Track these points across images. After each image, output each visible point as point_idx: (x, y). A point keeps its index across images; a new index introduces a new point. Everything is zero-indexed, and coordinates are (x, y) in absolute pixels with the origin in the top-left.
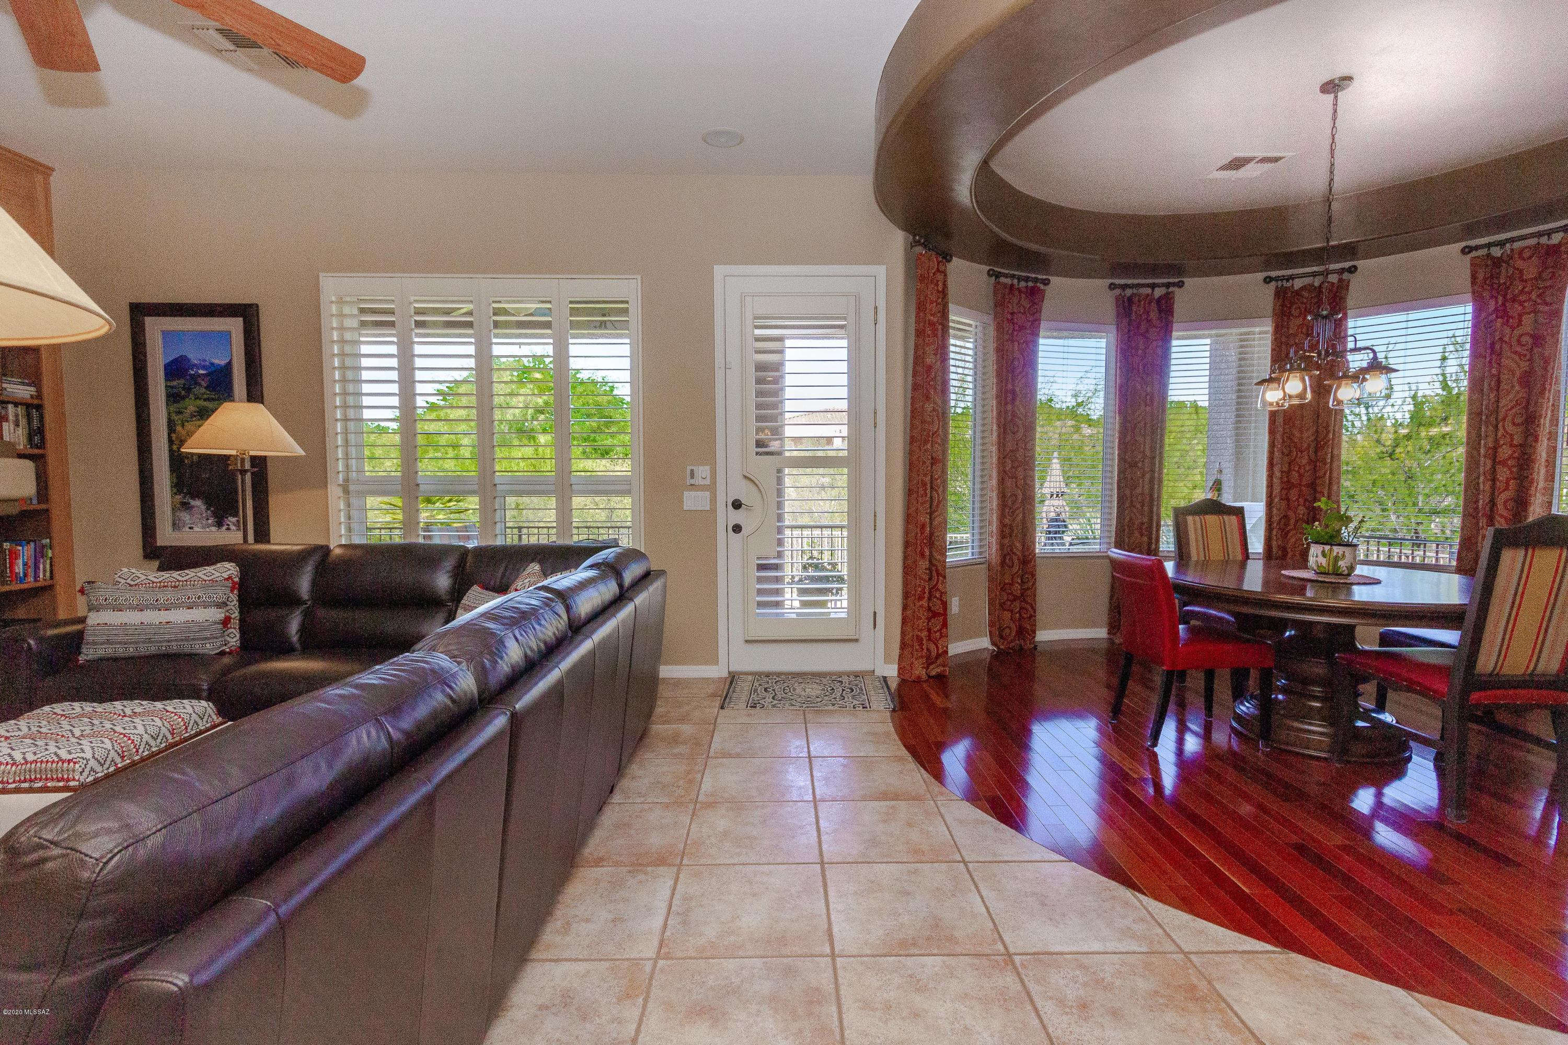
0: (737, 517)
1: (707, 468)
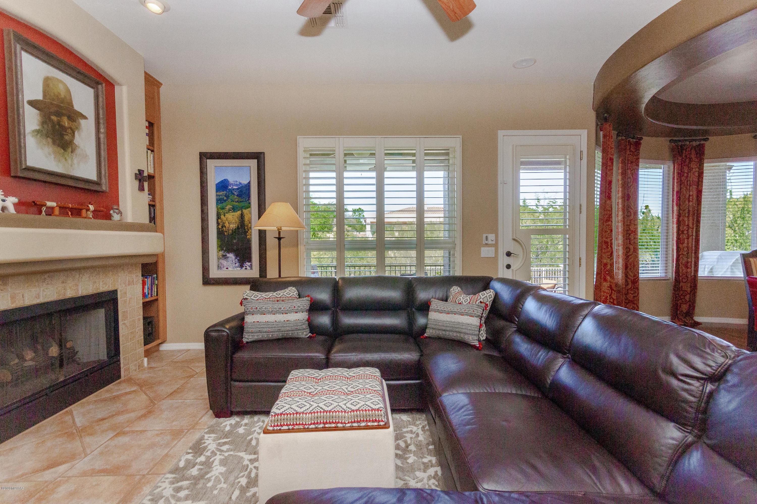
0: (508, 260)
1: (494, 235)
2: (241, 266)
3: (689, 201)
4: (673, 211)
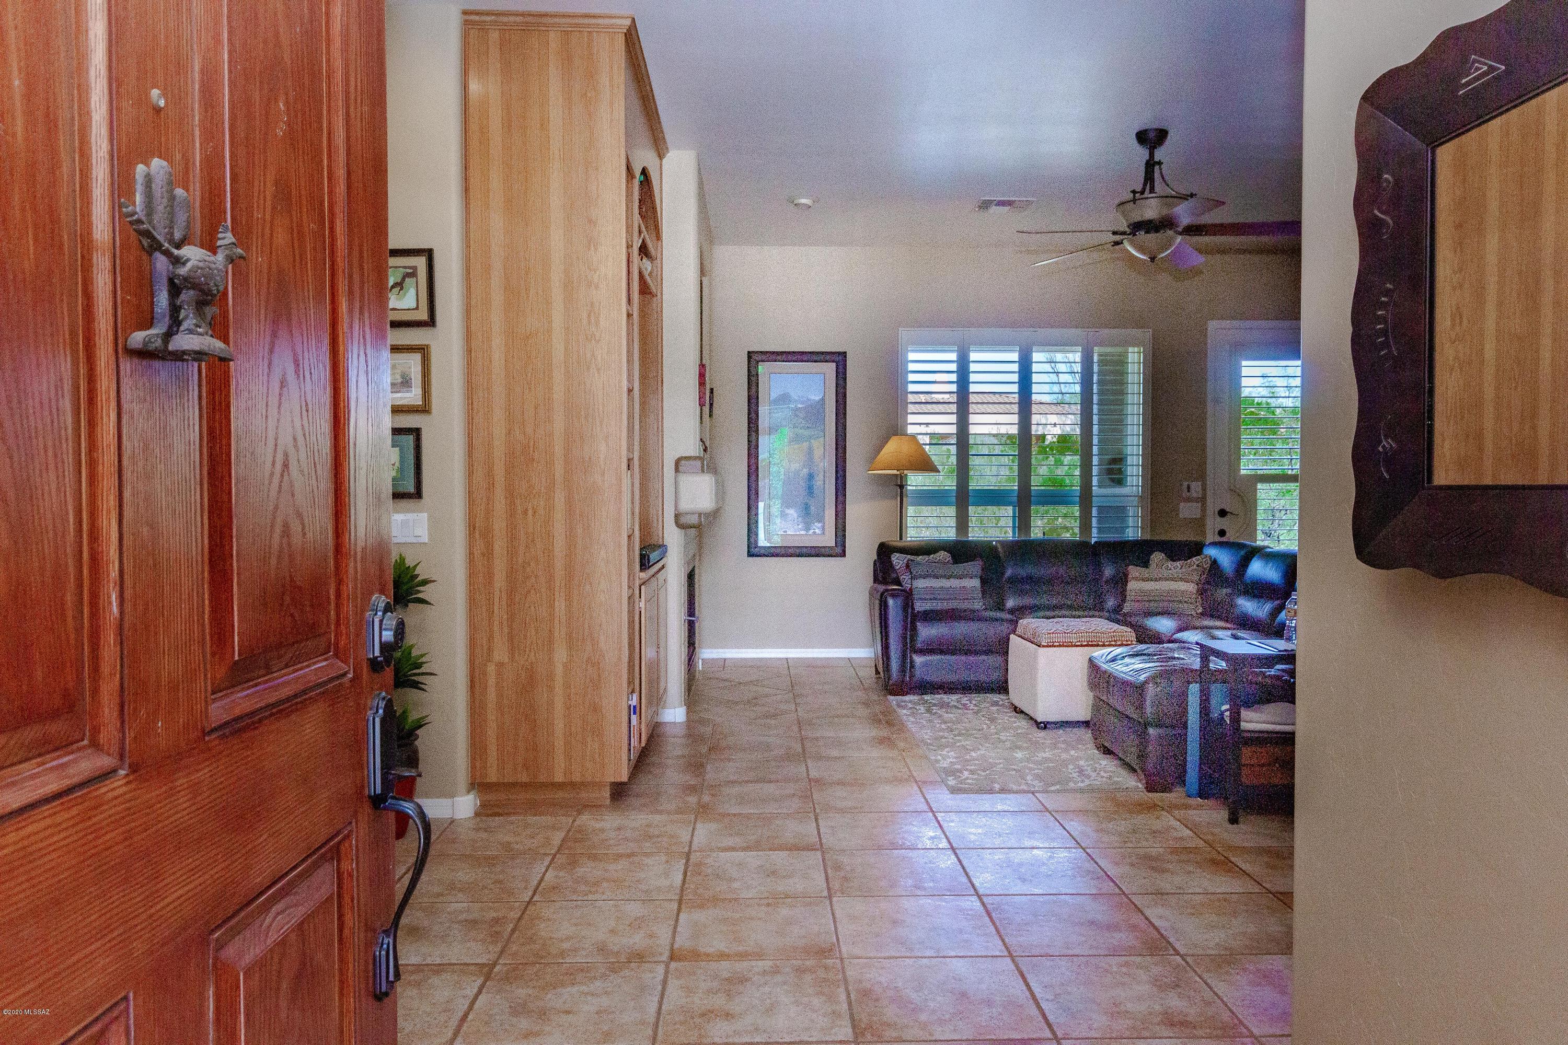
0: (1222, 523)
1: (1199, 483)
2: (808, 528)
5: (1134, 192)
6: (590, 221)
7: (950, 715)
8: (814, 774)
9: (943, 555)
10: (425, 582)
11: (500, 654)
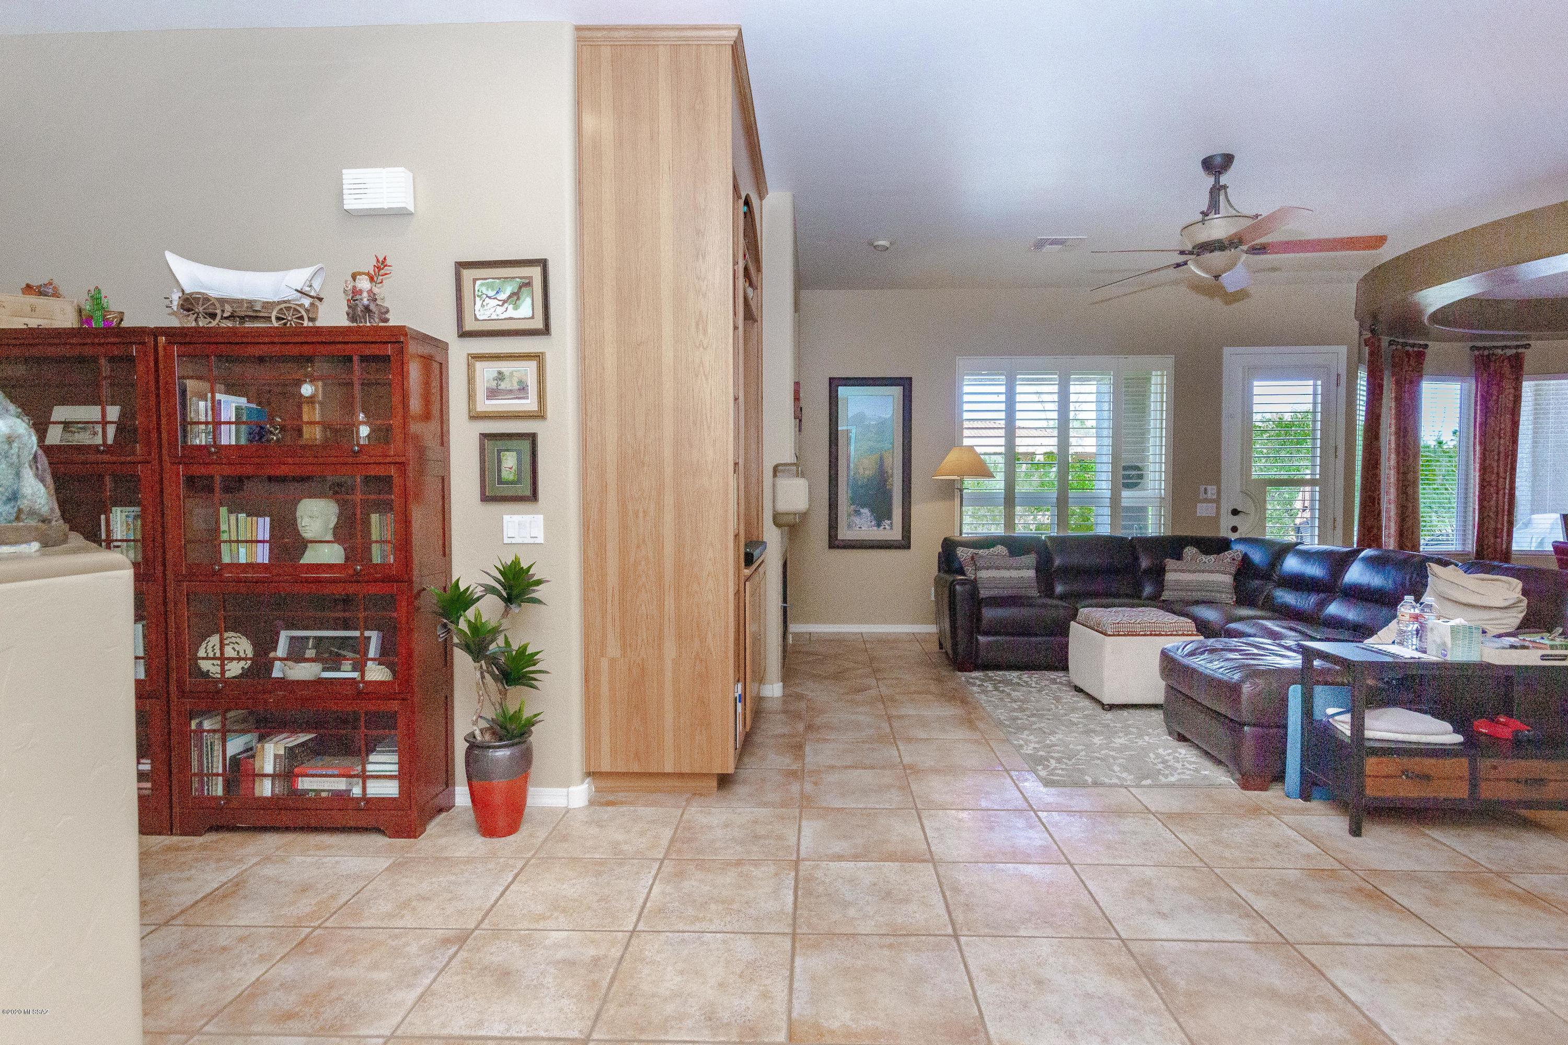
0: (1234, 521)
1: (1215, 487)
2: (879, 525)
3: (1500, 438)
4: (1475, 451)
5: (1202, 213)
6: (698, 232)
7: (1016, 693)
8: (907, 760)
9: (1000, 549)
10: (539, 582)
11: (613, 650)
